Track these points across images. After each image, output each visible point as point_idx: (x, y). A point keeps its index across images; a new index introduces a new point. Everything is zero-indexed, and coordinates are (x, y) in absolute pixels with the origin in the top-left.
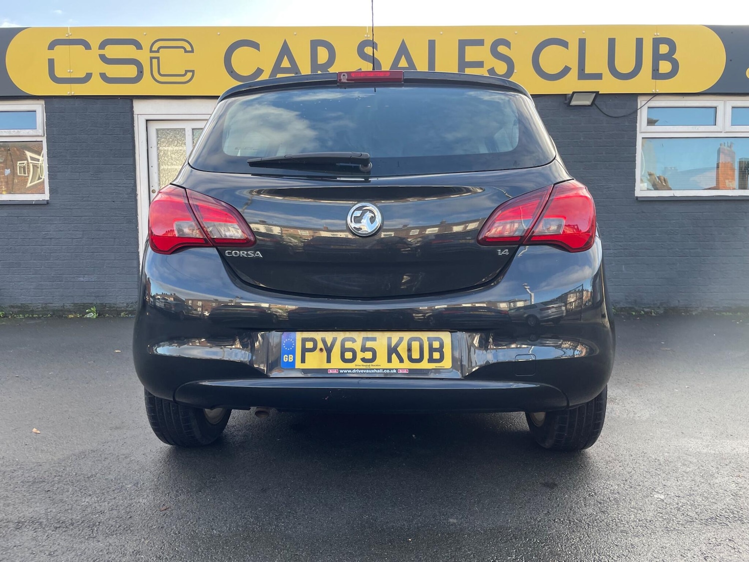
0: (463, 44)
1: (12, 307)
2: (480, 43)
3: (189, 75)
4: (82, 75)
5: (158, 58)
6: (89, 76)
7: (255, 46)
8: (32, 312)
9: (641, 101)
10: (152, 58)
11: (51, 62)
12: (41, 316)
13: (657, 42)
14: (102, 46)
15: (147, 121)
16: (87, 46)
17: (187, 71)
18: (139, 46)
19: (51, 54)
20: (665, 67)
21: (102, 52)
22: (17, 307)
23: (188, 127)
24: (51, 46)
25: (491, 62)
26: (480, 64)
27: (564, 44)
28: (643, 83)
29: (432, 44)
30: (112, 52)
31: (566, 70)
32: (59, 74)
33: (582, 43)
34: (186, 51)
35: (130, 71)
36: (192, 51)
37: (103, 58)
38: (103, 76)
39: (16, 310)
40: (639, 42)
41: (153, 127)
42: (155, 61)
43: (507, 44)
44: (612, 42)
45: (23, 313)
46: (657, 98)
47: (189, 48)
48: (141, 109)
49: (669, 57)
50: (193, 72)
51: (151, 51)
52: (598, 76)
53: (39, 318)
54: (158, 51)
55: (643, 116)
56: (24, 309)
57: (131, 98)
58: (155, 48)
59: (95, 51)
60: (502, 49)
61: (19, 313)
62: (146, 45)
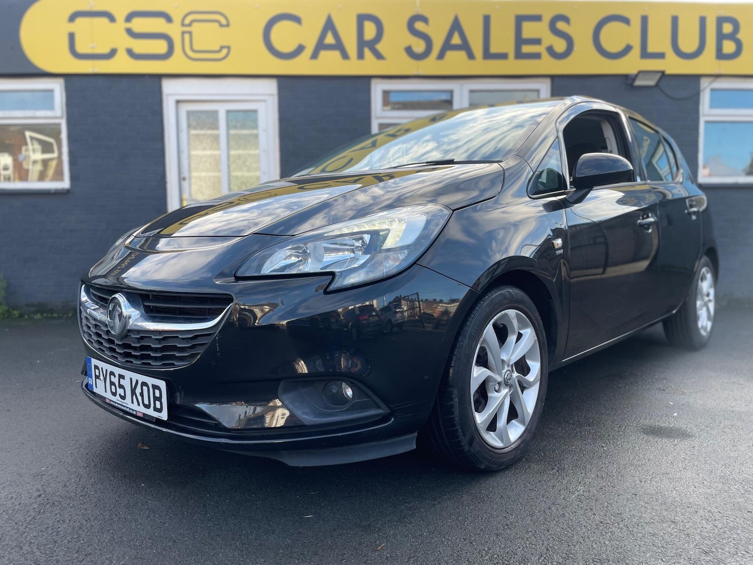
0: (520, 20)
1: (27, 305)
2: (537, 18)
3: (225, 51)
4: (106, 50)
5: (190, 33)
6: (113, 53)
7: (297, 19)
8: (51, 311)
9: (704, 83)
10: (183, 33)
11: (72, 37)
12: (61, 315)
13: (721, 21)
14: (129, 18)
15: (178, 102)
16: (112, 19)
17: (222, 48)
18: (169, 19)
19: (72, 27)
20: (729, 47)
21: (128, 25)
22: (33, 306)
23: (222, 109)
24: (73, 18)
25: (549, 39)
26: (537, 42)
27: (626, 21)
28: (706, 64)
29: (487, 20)
30: (139, 25)
31: (628, 49)
32: (80, 48)
33: (644, 20)
34: (221, 25)
35: (160, 47)
36: (228, 25)
37: (129, 32)
38: (130, 52)
39: (33, 309)
40: (703, 21)
41: (185, 108)
42: (187, 36)
43: (566, 19)
44: (675, 20)
45: (42, 313)
46: (720, 79)
47: (224, 22)
48: (170, 89)
49: (732, 37)
50: (229, 48)
51: (183, 25)
52: (661, 56)
53: (60, 318)
54: (190, 25)
55: (705, 99)
56: (42, 309)
57: (159, 77)
58: (187, 21)
59: (121, 25)
60: (561, 25)
61: (36, 313)
62: (177, 18)
